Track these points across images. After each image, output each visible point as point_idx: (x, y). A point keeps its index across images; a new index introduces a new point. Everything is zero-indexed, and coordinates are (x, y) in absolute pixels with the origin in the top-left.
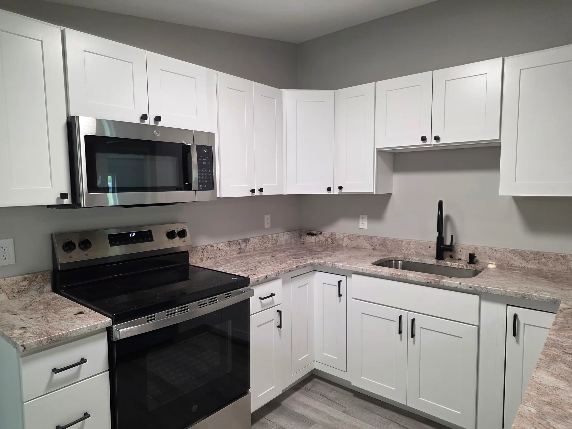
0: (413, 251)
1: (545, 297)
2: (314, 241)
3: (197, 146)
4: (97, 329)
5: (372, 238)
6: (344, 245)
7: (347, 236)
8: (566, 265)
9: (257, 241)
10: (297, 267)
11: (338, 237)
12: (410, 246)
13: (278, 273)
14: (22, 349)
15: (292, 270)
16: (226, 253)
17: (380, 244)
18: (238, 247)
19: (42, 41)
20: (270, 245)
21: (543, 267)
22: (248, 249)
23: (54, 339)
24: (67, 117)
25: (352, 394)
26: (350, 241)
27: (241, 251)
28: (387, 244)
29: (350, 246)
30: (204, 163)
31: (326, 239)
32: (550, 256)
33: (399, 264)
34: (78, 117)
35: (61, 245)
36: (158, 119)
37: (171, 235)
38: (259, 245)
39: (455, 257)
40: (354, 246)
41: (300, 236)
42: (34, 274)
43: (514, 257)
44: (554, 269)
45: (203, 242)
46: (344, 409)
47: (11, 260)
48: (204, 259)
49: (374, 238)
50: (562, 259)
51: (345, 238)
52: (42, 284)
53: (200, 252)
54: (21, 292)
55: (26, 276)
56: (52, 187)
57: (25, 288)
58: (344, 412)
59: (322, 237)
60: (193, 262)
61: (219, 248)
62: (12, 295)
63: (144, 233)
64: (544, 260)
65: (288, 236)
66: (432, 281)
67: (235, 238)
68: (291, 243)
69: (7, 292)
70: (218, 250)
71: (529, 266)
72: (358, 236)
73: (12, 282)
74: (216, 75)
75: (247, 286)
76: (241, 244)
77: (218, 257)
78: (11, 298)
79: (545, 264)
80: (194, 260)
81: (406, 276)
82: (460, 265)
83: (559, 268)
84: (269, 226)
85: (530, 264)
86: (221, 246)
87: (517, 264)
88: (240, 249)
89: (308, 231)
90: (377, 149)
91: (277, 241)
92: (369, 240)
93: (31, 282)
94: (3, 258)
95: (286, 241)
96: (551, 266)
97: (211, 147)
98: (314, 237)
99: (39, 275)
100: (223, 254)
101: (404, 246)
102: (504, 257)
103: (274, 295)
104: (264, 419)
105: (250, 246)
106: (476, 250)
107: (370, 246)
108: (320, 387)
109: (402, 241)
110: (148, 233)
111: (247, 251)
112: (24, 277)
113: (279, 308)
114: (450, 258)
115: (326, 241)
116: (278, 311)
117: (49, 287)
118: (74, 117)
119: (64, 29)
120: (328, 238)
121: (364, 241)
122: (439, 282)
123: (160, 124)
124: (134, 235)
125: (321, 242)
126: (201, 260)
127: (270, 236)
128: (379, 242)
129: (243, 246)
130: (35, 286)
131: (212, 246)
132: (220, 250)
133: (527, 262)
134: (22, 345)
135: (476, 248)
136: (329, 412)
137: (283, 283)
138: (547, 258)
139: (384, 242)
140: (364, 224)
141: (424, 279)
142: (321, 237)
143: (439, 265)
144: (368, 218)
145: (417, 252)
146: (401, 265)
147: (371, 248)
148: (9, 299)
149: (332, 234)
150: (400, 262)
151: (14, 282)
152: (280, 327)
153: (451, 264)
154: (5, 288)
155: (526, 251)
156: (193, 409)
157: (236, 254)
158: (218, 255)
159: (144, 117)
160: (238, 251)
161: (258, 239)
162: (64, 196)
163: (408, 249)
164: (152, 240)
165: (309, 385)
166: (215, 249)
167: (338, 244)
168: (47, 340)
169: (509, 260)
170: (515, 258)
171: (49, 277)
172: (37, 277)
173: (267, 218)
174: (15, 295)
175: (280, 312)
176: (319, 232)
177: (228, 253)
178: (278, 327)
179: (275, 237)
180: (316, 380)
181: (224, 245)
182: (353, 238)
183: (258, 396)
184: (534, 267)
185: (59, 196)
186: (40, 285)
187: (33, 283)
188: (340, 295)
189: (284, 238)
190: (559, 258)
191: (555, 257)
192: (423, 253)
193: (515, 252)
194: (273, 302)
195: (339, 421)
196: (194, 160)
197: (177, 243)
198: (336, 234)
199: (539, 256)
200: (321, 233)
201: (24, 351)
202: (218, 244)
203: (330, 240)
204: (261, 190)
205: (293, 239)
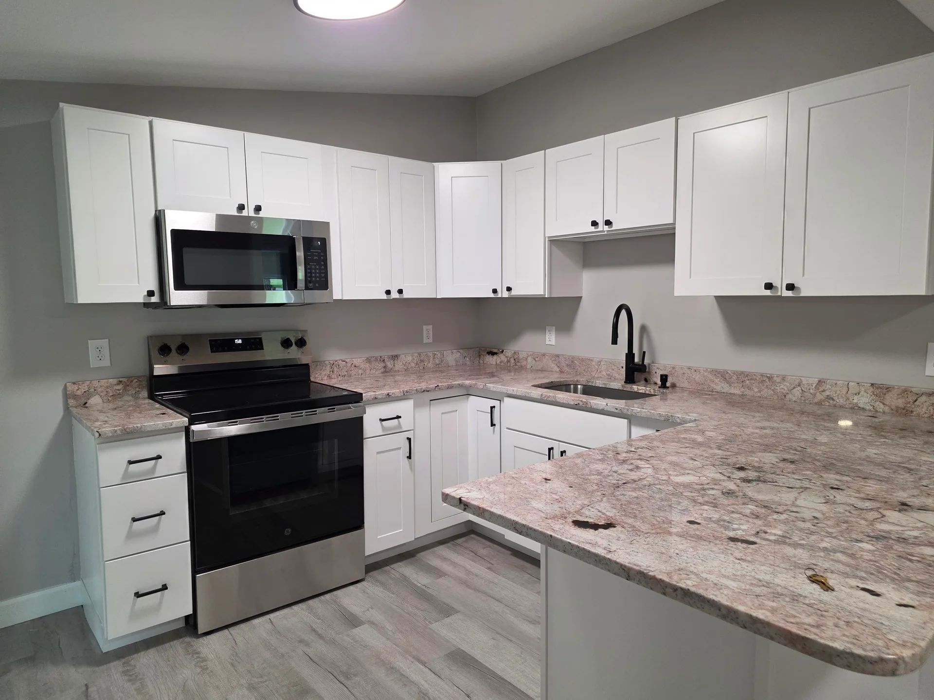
0: (604, 373)
1: (688, 418)
2: (495, 363)
3: (304, 238)
4: (172, 427)
5: (558, 356)
6: (529, 367)
7: (531, 355)
8: (773, 388)
9: (410, 358)
10: (436, 387)
11: (521, 357)
12: (600, 367)
13: (407, 392)
14: (97, 435)
15: (428, 390)
16: (365, 371)
17: (568, 365)
18: (383, 365)
19: (129, 135)
20: (430, 365)
21: (747, 392)
22: (397, 368)
23: (128, 430)
24: (156, 211)
25: (509, 552)
26: (534, 361)
27: (386, 371)
28: (576, 364)
29: (534, 368)
30: (315, 258)
31: (508, 359)
32: (755, 377)
33: (579, 390)
34: (164, 210)
35: (157, 348)
36: (258, 209)
37: (286, 343)
38: (413, 365)
39: (650, 380)
40: (539, 368)
41: (480, 356)
42: (130, 379)
43: (715, 379)
44: (759, 394)
45: (333, 355)
46: (489, 565)
47: (106, 362)
48: (333, 376)
49: (560, 357)
50: (767, 380)
51: (529, 358)
52: (138, 389)
53: (328, 368)
54: (116, 396)
55: (121, 379)
56: (139, 283)
57: (120, 391)
58: (489, 568)
59: (504, 357)
60: (318, 379)
61: (354, 364)
62: (106, 398)
63: (252, 341)
64: (748, 382)
65: (459, 354)
66: (580, 402)
67: (377, 354)
68: (464, 364)
69: (101, 394)
70: (353, 366)
71: (732, 391)
72: (544, 355)
73: (106, 385)
74: (337, 151)
75: (358, 402)
76: (386, 361)
77: (353, 375)
78: (105, 401)
79: (750, 389)
80: (318, 376)
81: (556, 397)
82: (647, 390)
83: (766, 392)
84: (431, 341)
85: (733, 388)
86: (357, 361)
87: (718, 388)
88: (384, 367)
89: (488, 349)
90: (549, 237)
91: (442, 361)
92: (555, 360)
93: (126, 386)
94: (99, 359)
95: (456, 361)
96: (756, 390)
97: (325, 239)
98: (495, 357)
99: (134, 379)
100: (360, 372)
101: (594, 367)
102: (704, 379)
103: (400, 417)
104: (388, 567)
105: (399, 365)
106: (674, 371)
107: (556, 367)
108: (475, 543)
109: (591, 360)
110: (258, 340)
111: (396, 371)
112: (118, 380)
113: (409, 435)
114: (644, 382)
115: (508, 361)
116: (408, 438)
117: (145, 393)
118: (160, 211)
119: (152, 119)
120: (510, 358)
121: (550, 361)
122: (587, 403)
123: (262, 214)
124: (240, 341)
125: (502, 364)
126: (329, 377)
127: (431, 354)
128: (567, 363)
129: (389, 364)
130: (130, 391)
131: (344, 361)
132: (355, 366)
133: (730, 385)
134: (97, 431)
135: (674, 368)
136: (469, 567)
137: (416, 406)
138: (751, 379)
139: (572, 362)
140: (551, 339)
141: (573, 400)
142: (502, 357)
143: (625, 389)
144: (556, 330)
145: (609, 375)
146: (581, 391)
147: (558, 370)
148: (104, 402)
149: (515, 353)
150: (579, 386)
151: (108, 384)
152: (409, 457)
153: (638, 388)
154: (99, 390)
155: (728, 371)
156: (286, 532)
157: (379, 374)
158: (353, 373)
159: (241, 208)
160: (383, 370)
161: (412, 356)
162: (151, 293)
163: (599, 371)
164: (262, 349)
165: (459, 541)
166: (349, 365)
167: (522, 366)
168: (121, 431)
169: (710, 384)
170: (717, 381)
171: (145, 383)
172: (132, 381)
173: (428, 331)
174: (110, 399)
175: (409, 439)
176: (501, 350)
177: (368, 372)
178: (407, 457)
179: (439, 355)
180: (473, 536)
181: (362, 361)
182: (537, 358)
183: (378, 537)
184: (736, 391)
185: (146, 293)
186: (135, 390)
187: (128, 387)
188: (493, 425)
189: (452, 357)
190: (764, 379)
191: (760, 379)
192: (615, 376)
193: (716, 373)
194: (400, 426)
195: (477, 576)
196: (300, 254)
197: (293, 354)
198: (519, 352)
199: (743, 377)
200: (502, 352)
201: (99, 437)
202: (354, 359)
203: (512, 361)
204: (400, 291)
205: (468, 359)
